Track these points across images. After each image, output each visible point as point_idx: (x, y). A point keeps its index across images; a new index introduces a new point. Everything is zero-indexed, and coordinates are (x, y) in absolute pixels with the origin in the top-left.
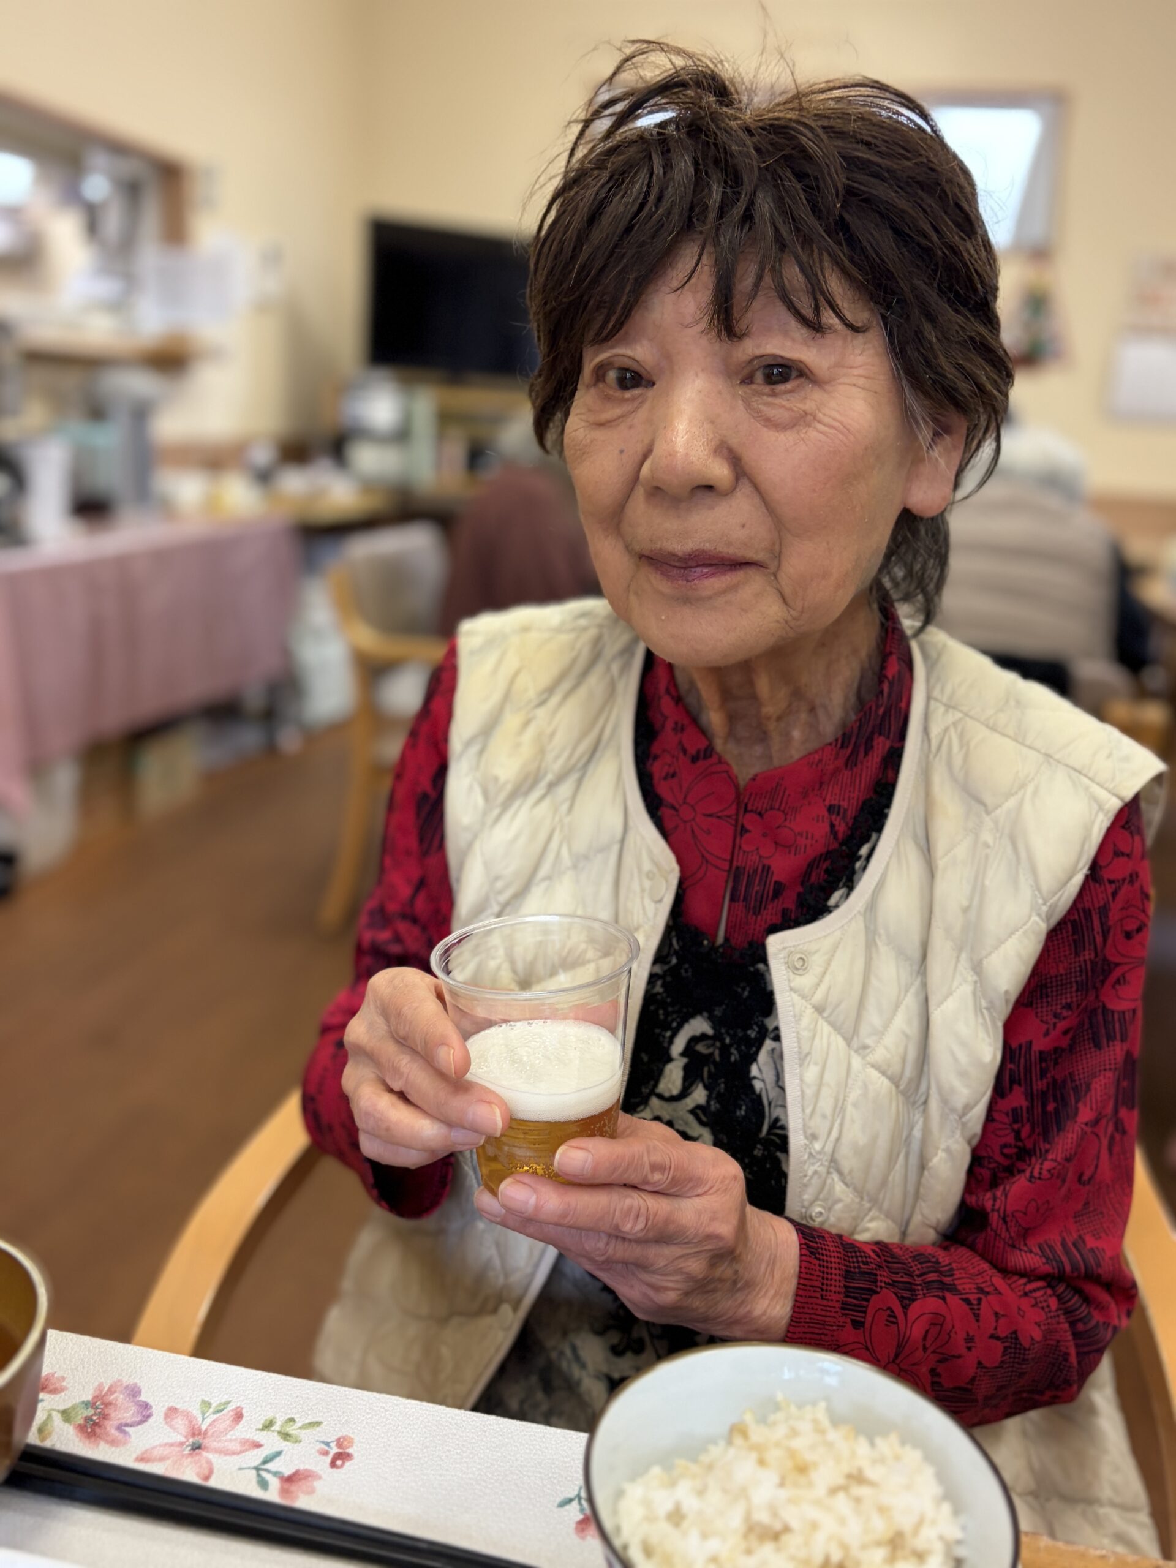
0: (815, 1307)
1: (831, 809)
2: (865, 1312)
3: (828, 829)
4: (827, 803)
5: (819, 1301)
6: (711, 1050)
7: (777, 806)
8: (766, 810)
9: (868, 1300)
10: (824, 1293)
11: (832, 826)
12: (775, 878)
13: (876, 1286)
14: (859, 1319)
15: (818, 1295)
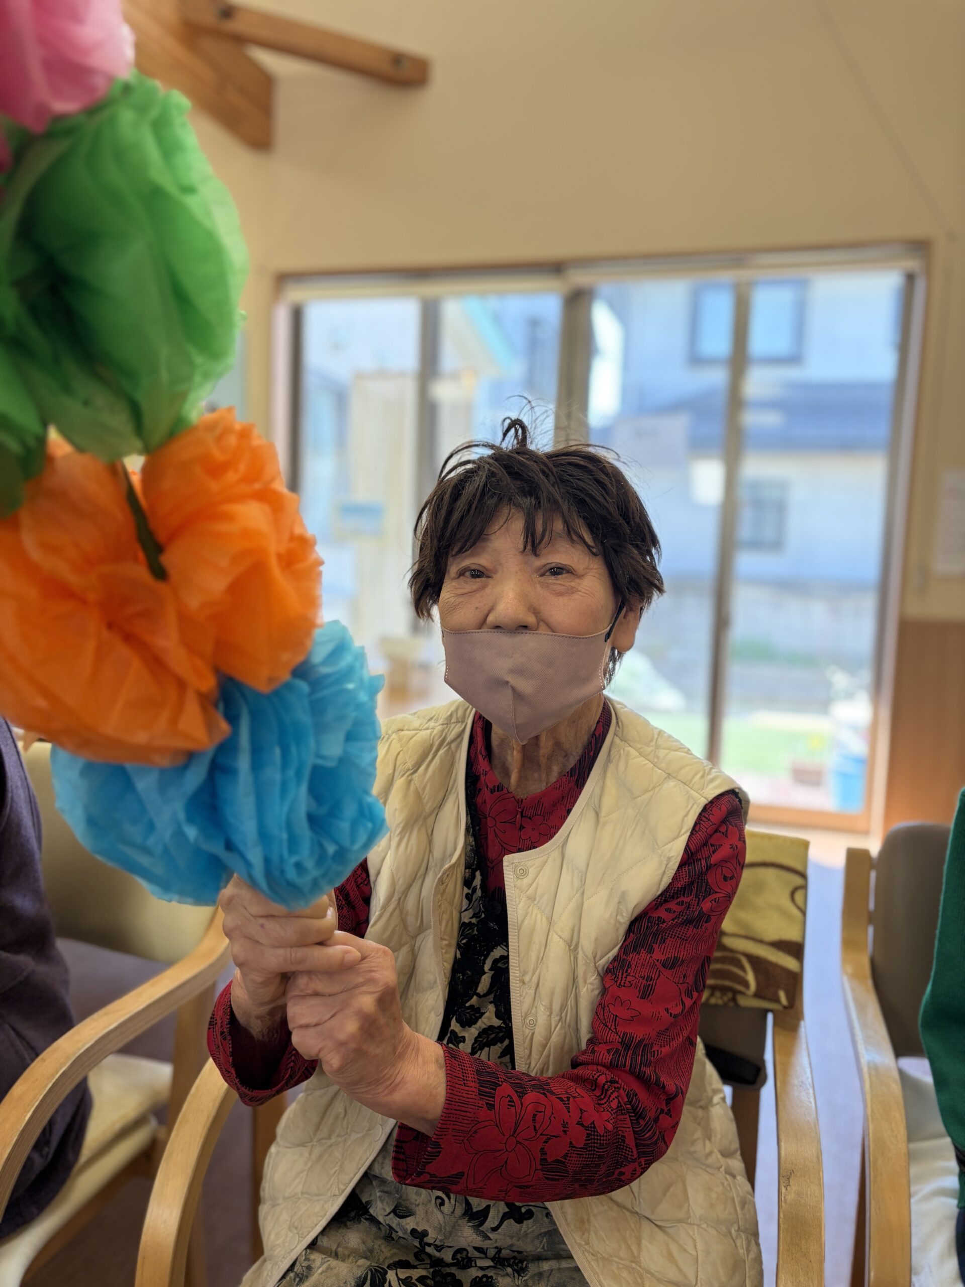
0: (463, 1091)
2: (494, 1097)
4: (567, 808)
5: (463, 1087)
7: (539, 814)
8: (533, 816)
9: (495, 1090)
10: (466, 1082)
13: (499, 1081)
14: (491, 1102)
15: (462, 1083)
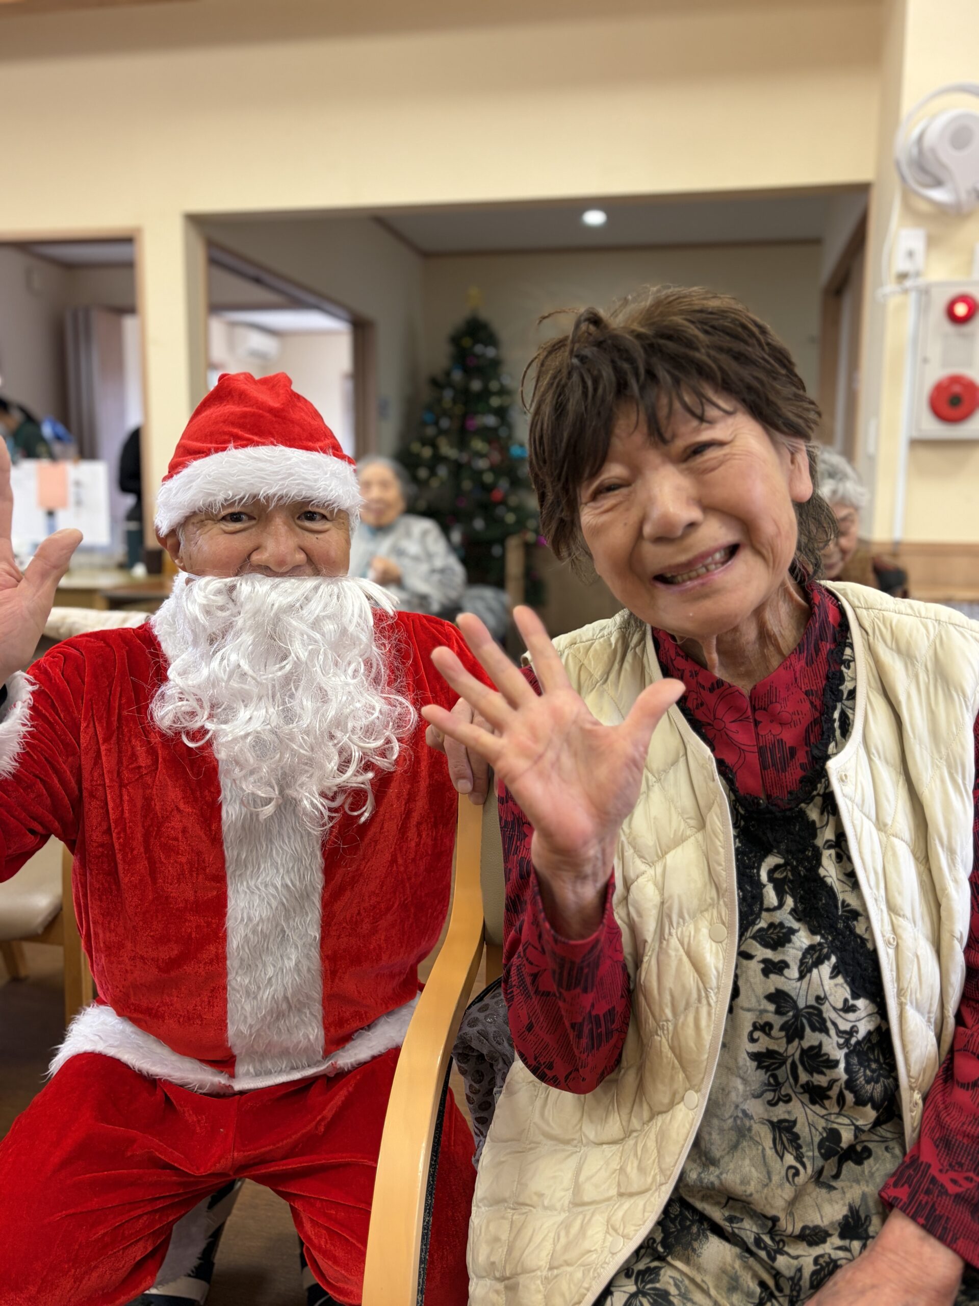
1: (807, 693)
3: (809, 706)
4: (803, 690)
6: (785, 874)
7: (774, 701)
8: (768, 706)
11: (812, 703)
12: (787, 746)
